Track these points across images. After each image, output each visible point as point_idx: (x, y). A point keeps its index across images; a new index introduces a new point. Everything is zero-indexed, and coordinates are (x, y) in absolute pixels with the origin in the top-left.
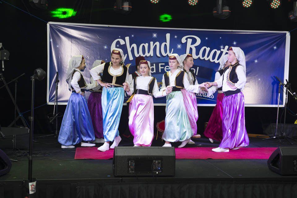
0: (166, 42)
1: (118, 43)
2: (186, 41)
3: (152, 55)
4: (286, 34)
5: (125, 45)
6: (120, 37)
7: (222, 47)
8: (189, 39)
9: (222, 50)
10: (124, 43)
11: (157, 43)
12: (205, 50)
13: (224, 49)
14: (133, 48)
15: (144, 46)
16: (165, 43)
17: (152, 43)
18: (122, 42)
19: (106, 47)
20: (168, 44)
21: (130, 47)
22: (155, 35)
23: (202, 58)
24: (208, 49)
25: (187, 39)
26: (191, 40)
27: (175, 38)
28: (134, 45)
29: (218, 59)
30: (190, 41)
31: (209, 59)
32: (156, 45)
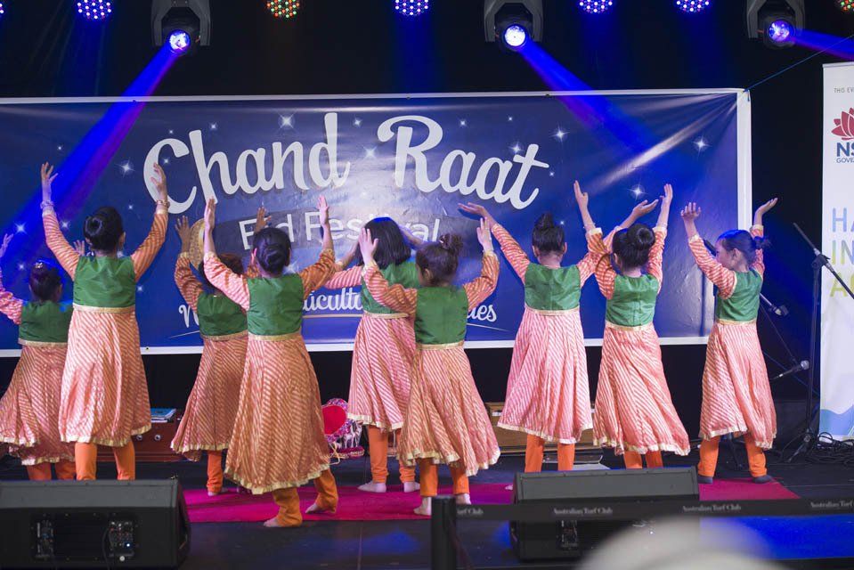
0: (326, 142)
1: (167, 151)
2: (393, 134)
3: (280, 185)
4: (734, 97)
5: (189, 159)
6: (171, 132)
7: (516, 149)
8: (401, 129)
9: (517, 159)
10: (188, 152)
11: (296, 147)
12: (459, 160)
13: (523, 154)
14: (216, 165)
15: (250, 158)
16: (322, 145)
17: (277, 146)
18: (180, 149)
19: (126, 168)
20: (332, 147)
21: (207, 164)
22: (287, 121)
23: (449, 189)
24: (469, 159)
25: (394, 128)
26: (410, 130)
27: (355, 127)
28: (220, 157)
29: (505, 191)
30: (406, 134)
31: (475, 191)
32: (292, 154)
